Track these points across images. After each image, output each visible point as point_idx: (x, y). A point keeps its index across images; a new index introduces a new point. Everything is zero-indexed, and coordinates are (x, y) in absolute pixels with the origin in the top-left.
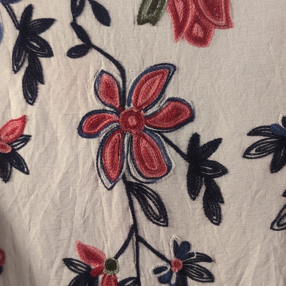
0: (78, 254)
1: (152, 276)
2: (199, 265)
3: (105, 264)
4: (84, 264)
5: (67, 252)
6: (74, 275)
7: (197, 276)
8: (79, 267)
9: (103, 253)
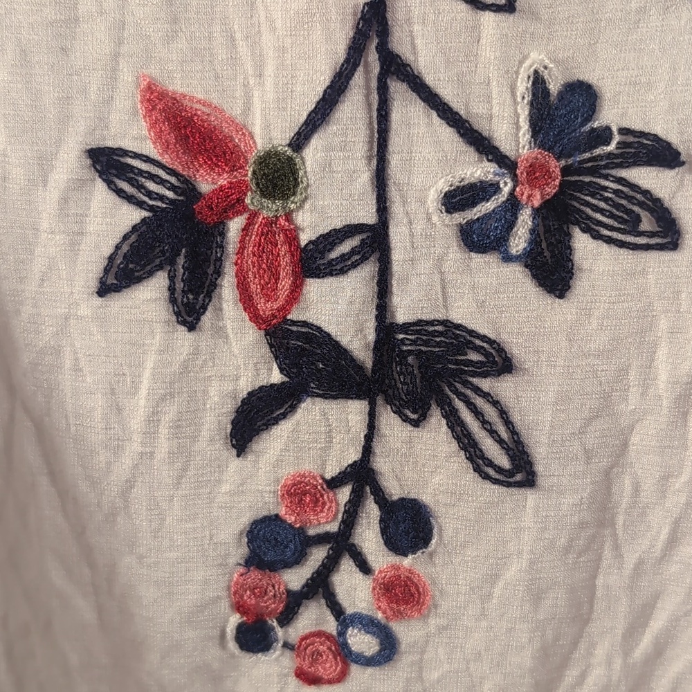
0: (145, 132)
1: (435, 219)
2: (625, 180)
3: (254, 173)
4: (172, 172)
5: (102, 121)
6: (132, 216)
7: (616, 224)
8: (152, 186)
9: (247, 129)
